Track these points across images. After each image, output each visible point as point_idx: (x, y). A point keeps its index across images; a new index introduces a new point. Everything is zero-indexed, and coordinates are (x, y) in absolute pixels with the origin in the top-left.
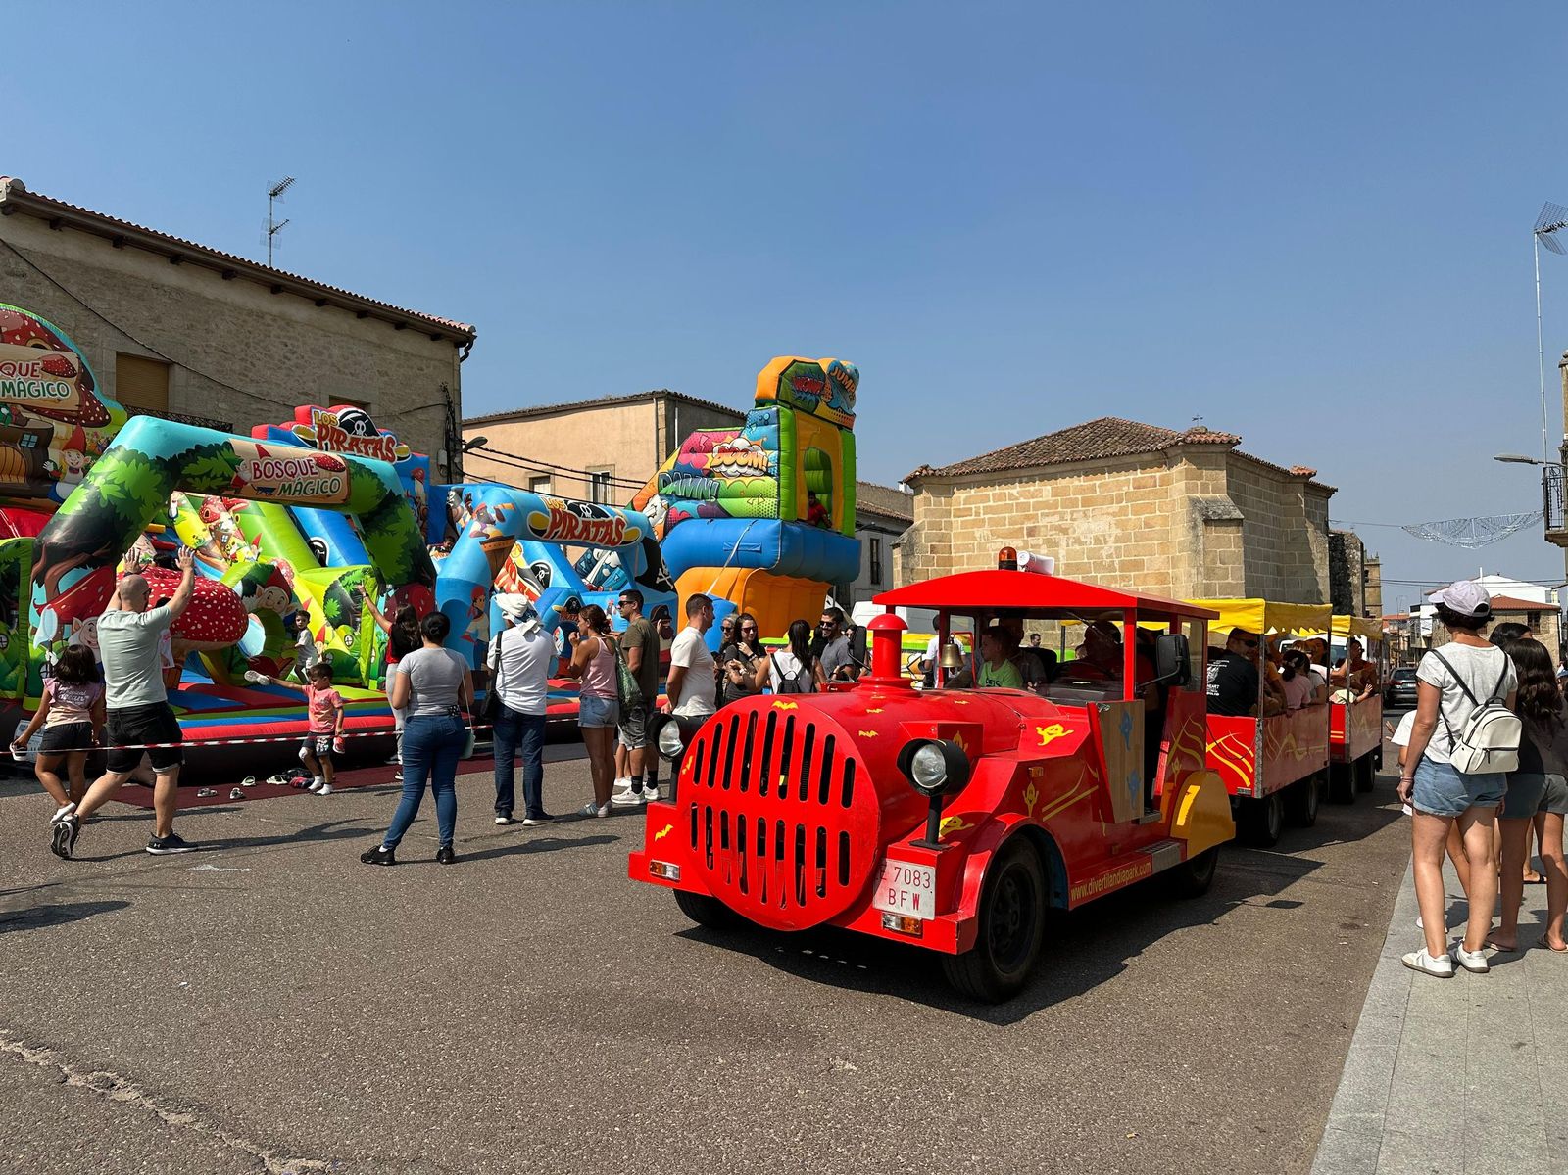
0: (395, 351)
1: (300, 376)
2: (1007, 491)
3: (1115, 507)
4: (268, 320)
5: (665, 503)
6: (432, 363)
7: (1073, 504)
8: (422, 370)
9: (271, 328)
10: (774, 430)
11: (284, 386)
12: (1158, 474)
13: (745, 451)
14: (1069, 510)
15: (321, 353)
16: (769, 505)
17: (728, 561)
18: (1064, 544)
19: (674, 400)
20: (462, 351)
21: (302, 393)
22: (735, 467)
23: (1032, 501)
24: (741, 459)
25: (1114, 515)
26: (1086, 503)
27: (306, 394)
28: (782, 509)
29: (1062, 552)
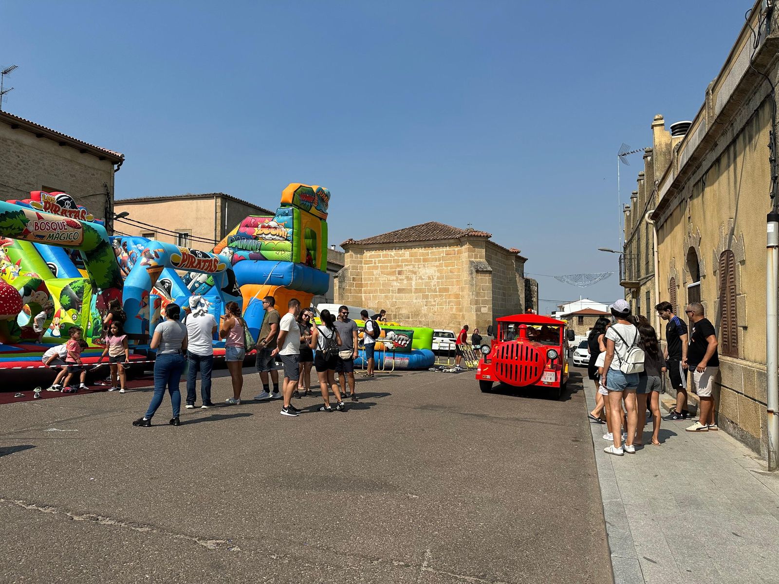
0: (80, 164)
1: (25, 174)
2: (389, 253)
3: (437, 263)
4: (9, 142)
5: (231, 251)
6: (100, 172)
7: (419, 260)
8: (94, 175)
9: (11, 147)
10: (291, 218)
11: (16, 178)
12: (456, 249)
13: (275, 228)
14: (417, 264)
15: (38, 163)
16: (287, 255)
17: (266, 282)
18: (414, 278)
19: (225, 198)
20: (116, 167)
21: (27, 183)
22: (270, 236)
23: (400, 258)
24: (273, 232)
25: (437, 266)
26: (425, 260)
27: (29, 184)
28: (294, 257)
29: (414, 283)
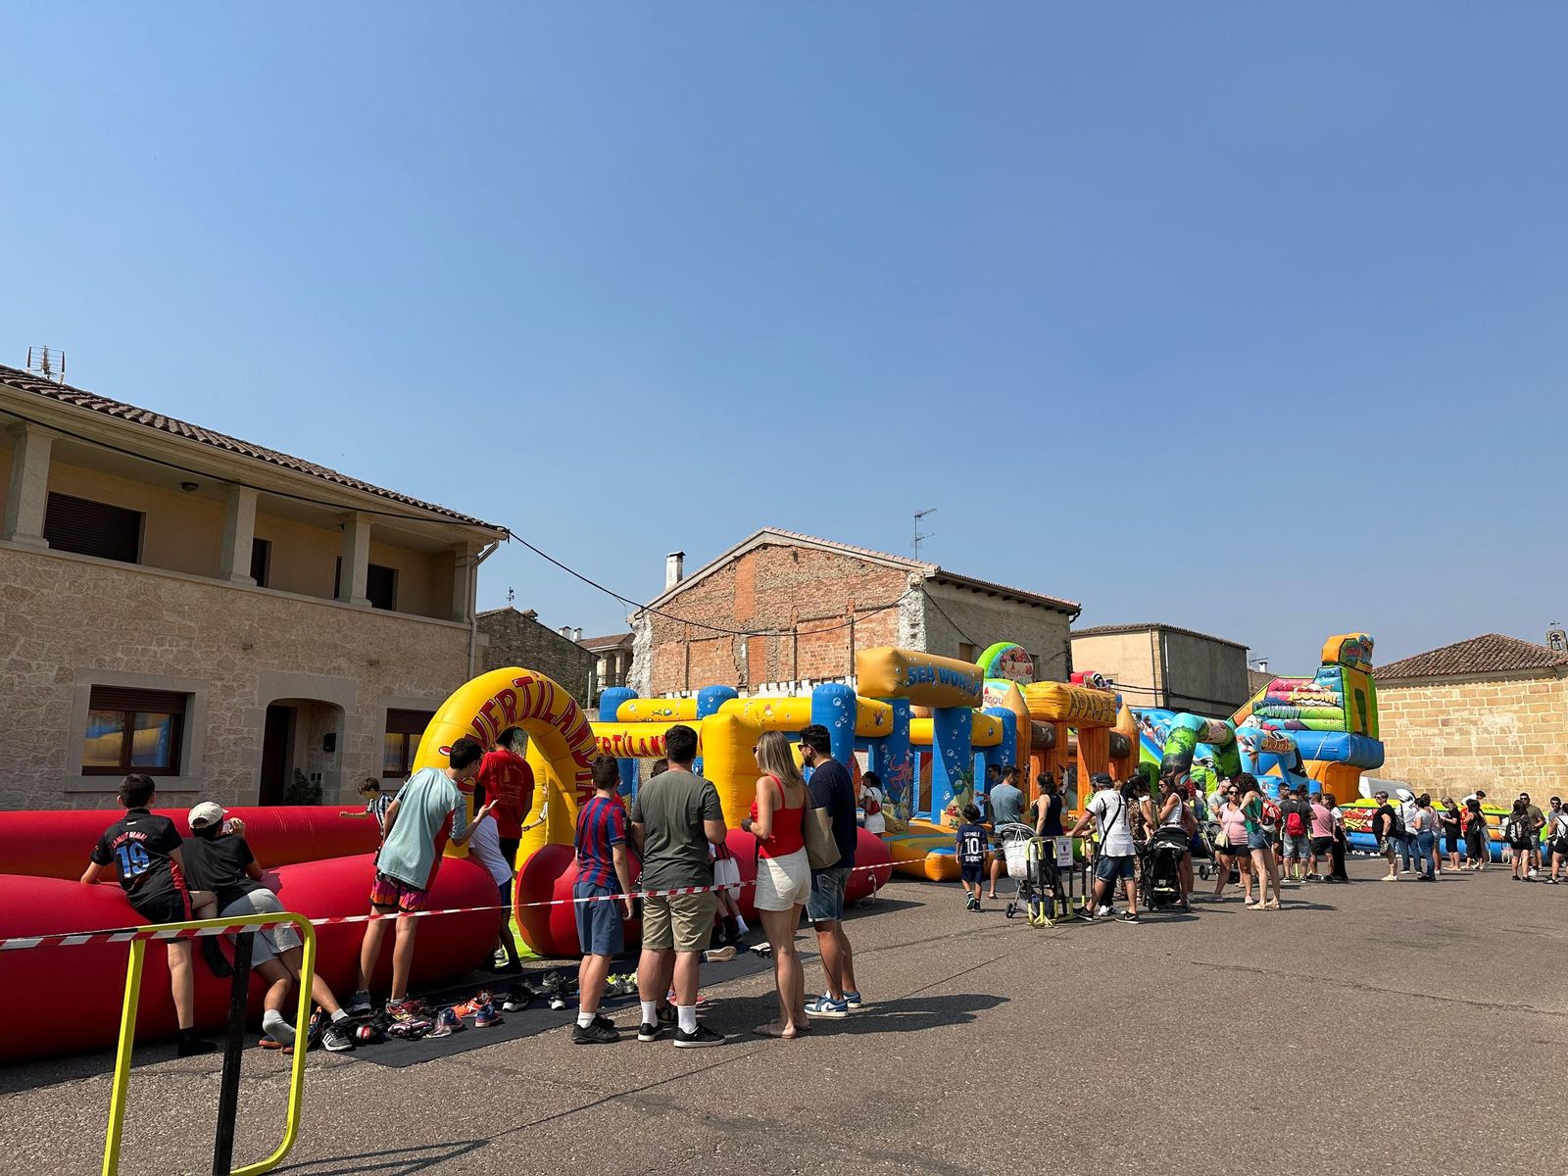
2: (1422, 692)
3: (1516, 707)
5: (1259, 720)
6: (1059, 627)
7: (1481, 703)
8: (1056, 632)
10: (1338, 680)
12: (1550, 684)
13: (1318, 692)
14: (1476, 708)
16: (1338, 724)
17: (1317, 757)
19: (1164, 630)
20: (1071, 618)
22: (1312, 701)
23: (1443, 700)
24: (1316, 696)
25: (1515, 712)
26: (1491, 703)
28: (1348, 726)
29: (1473, 739)
